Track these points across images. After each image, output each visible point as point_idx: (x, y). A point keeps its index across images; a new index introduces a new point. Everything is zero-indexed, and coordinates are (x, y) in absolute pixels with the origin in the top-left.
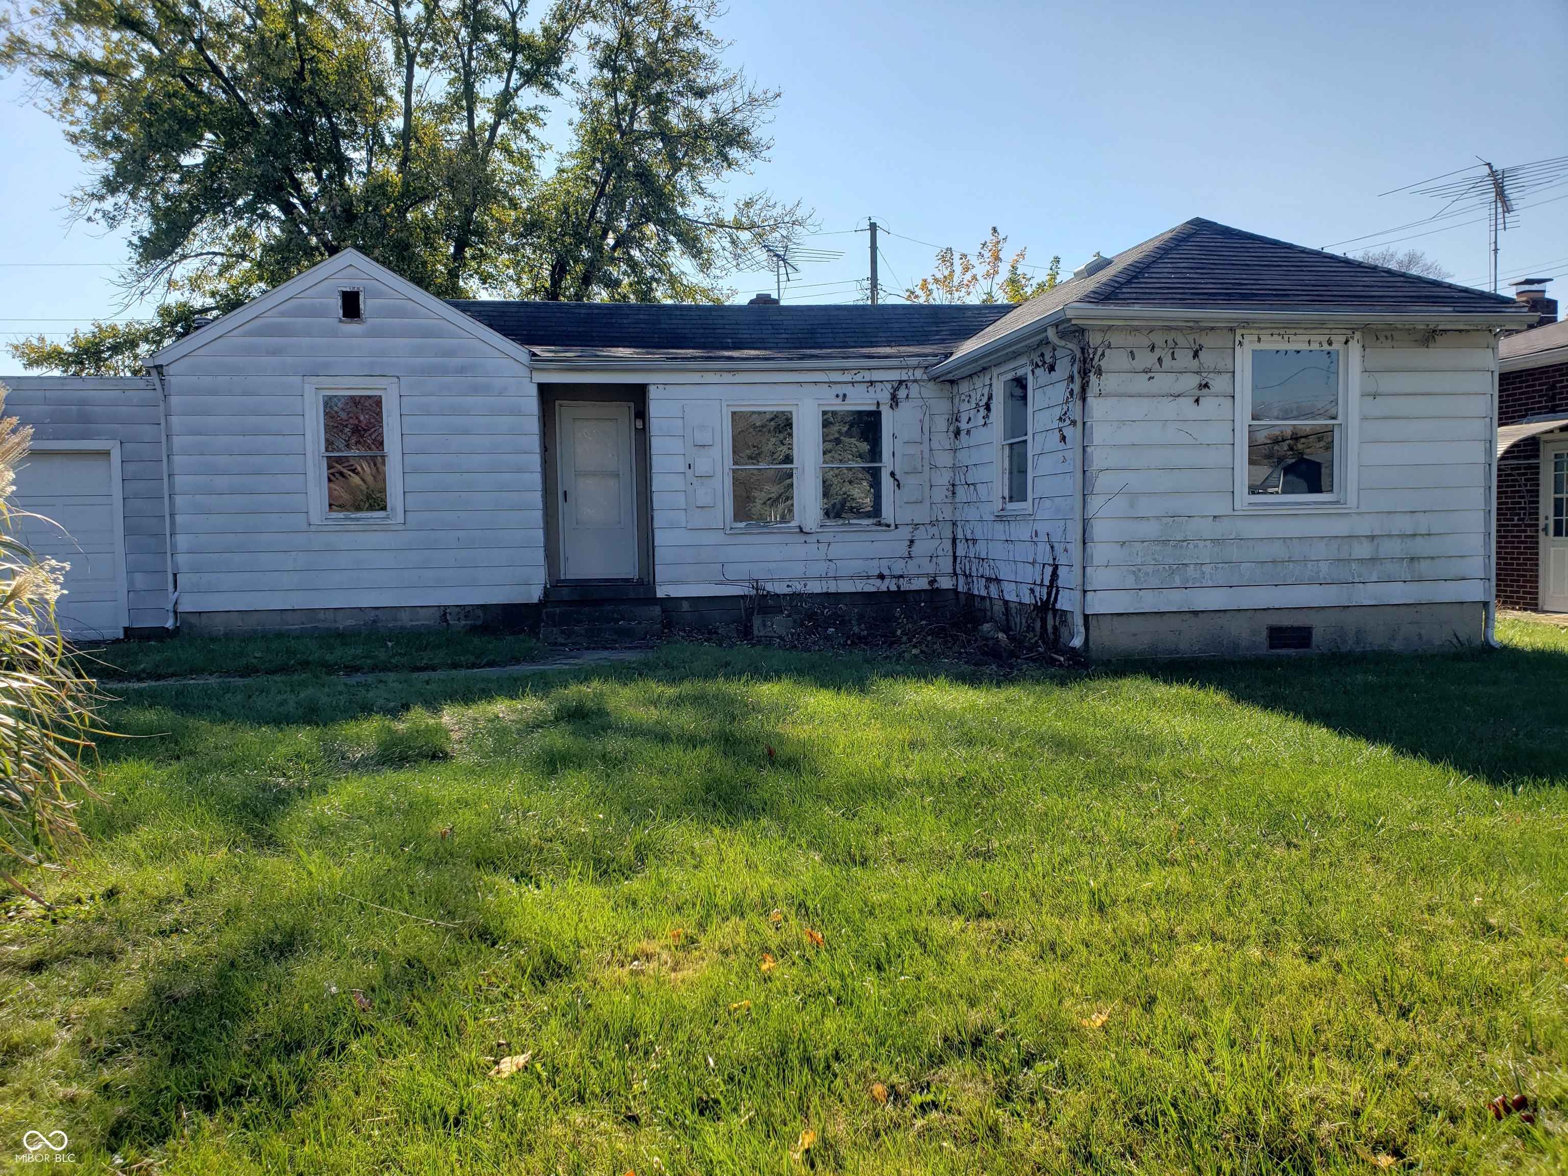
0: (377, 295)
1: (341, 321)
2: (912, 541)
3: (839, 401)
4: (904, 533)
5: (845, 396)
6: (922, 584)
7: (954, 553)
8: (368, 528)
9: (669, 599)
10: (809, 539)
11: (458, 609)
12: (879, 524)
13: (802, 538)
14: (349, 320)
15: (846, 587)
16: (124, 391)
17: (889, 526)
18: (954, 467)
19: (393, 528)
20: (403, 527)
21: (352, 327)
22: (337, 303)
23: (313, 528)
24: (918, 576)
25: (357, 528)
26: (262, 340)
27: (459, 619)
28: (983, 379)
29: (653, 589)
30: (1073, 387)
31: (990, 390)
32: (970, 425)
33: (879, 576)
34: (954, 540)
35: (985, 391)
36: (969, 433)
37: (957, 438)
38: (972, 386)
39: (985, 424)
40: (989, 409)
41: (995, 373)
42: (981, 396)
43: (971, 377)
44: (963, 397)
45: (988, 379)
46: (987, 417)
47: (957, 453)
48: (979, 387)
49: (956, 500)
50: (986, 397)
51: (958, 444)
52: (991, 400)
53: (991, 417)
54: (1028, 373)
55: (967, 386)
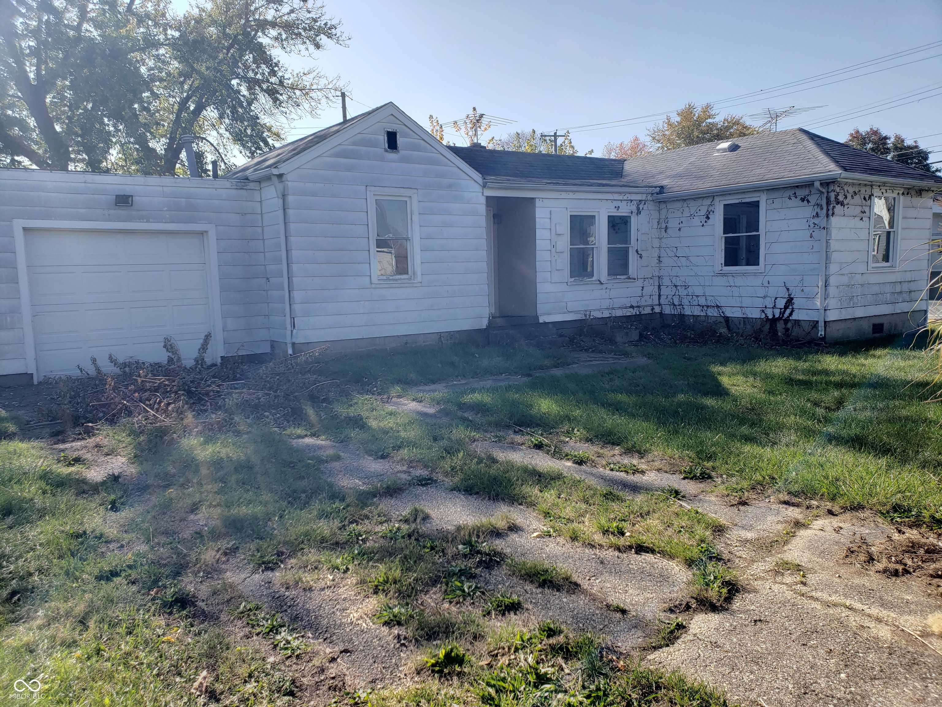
0: (405, 136)
1: (386, 151)
2: (643, 287)
3: (615, 210)
4: (640, 283)
5: (619, 207)
6: (648, 310)
7: (659, 293)
8: (403, 285)
9: (545, 323)
10: (604, 286)
11: (447, 334)
12: (629, 278)
13: (600, 286)
14: (391, 150)
15: (619, 313)
16: (216, 189)
17: (635, 279)
18: (660, 247)
19: (415, 285)
20: (419, 285)
21: (392, 156)
22: (383, 139)
23: (373, 286)
24: (647, 306)
25: (397, 285)
26: (342, 160)
27: (447, 340)
28: (700, 202)
29: (537, 318)
30: (818, 210)
31: (711, 208)
32: (681, 225)
33: (632, 307)
34: (659, 286)
35: (702, 208)
36: (680, 230)
37: (666, 232)
38: (685, 205)
39: (703, 225)
40: (708, 218)
41: (717, 199)
42: (698, 211)
43: (685, 200)
44: (673, 210)
45: (707, 202)
46: (706, 222)
47: (663, 240)
48: (693, 206)
49: (662, 265)
50: (704, 211)
51: (665, 235)
52: (711, 213)
53: (710, 222)
54: (759, 201)
55: (678, 205)
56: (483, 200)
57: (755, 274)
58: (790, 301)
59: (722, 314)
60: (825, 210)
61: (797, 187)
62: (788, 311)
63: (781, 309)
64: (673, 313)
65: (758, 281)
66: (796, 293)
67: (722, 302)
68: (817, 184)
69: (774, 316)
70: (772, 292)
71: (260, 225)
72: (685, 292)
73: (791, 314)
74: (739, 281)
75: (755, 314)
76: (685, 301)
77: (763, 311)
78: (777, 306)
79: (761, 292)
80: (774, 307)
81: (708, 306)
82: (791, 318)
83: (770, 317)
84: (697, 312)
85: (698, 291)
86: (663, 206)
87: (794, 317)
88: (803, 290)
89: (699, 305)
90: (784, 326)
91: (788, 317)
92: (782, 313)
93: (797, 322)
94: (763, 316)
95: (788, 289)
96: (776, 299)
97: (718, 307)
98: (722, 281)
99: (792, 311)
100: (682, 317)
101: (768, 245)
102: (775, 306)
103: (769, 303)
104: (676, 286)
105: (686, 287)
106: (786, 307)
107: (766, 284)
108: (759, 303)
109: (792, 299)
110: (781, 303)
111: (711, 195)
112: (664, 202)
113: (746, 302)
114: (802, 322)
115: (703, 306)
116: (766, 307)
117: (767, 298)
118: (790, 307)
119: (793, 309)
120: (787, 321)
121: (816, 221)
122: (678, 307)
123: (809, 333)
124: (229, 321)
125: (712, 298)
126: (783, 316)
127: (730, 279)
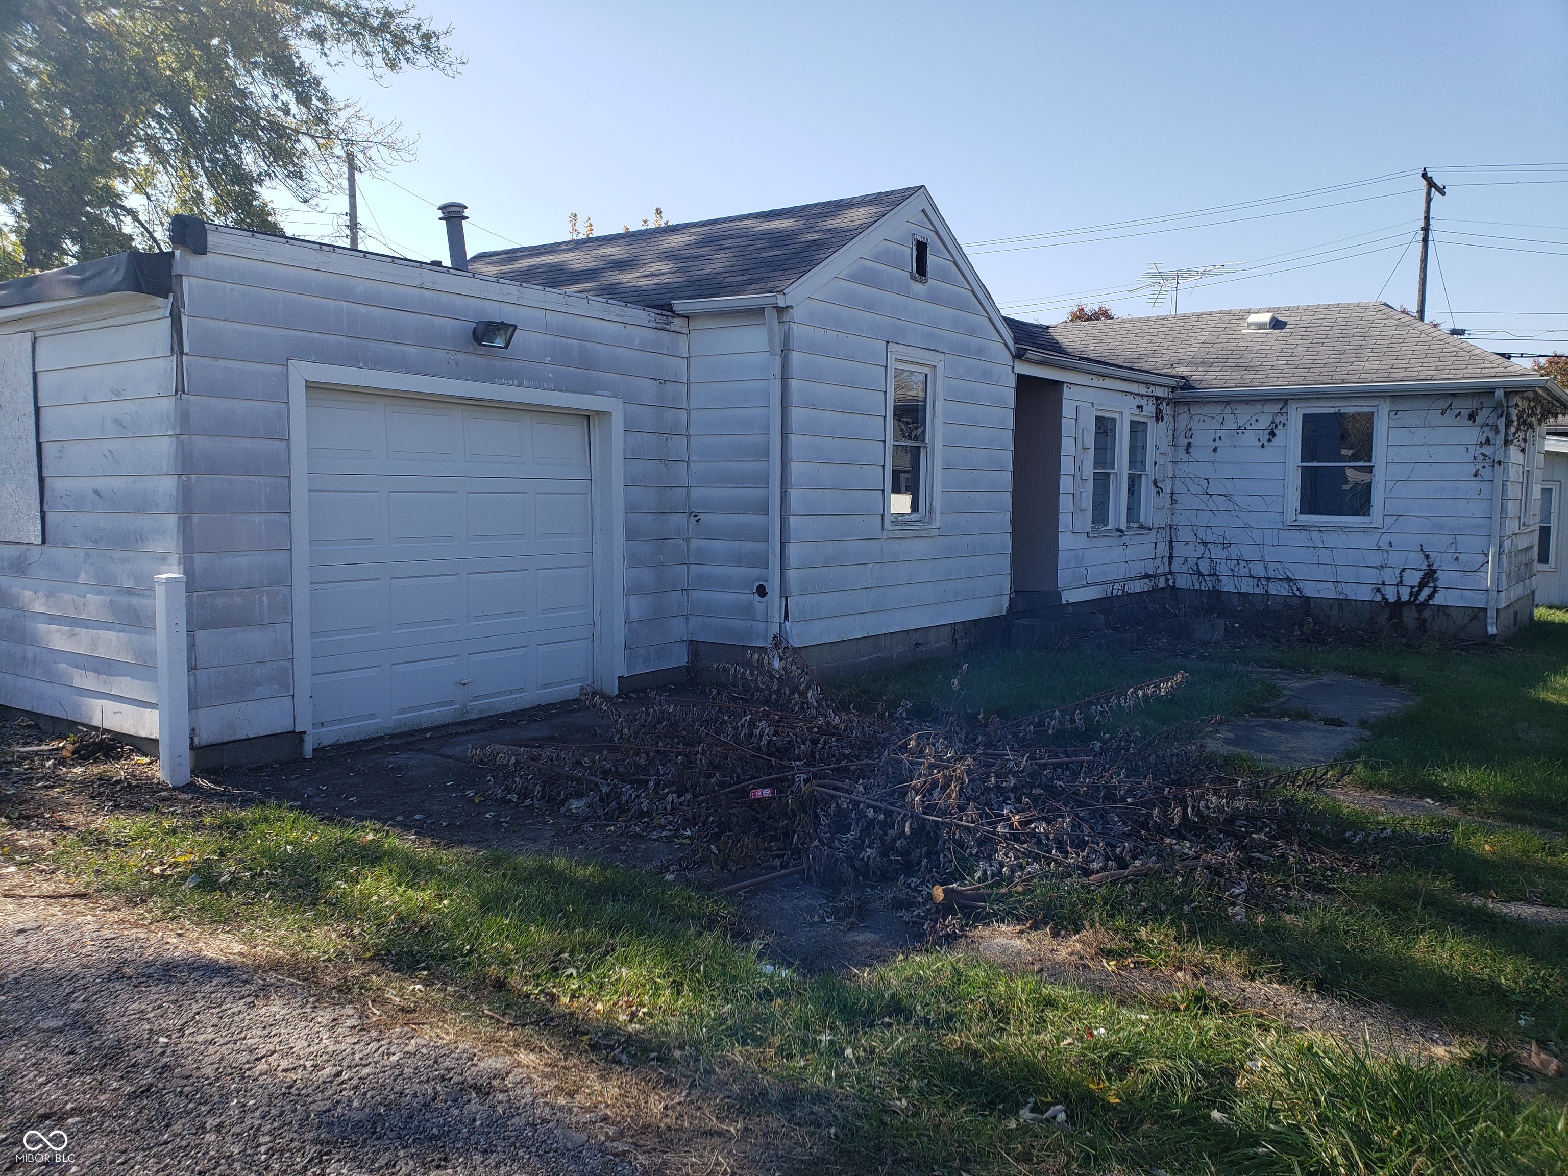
0: (936, 252)
1: (914, 279)
2: (1156, 543)
3: (1137, 412)
4: (1152, 536)
5: (1141, 407)
6: (1162, 583)
7: (1171, 554)
8: (918, 533)
9: (1066, 605)
10: (1122, 541)
11: (962, 626)
12: (1140, 527)
13: (1119, 541)
14: (919, 277)
16: (625, 325)
17: (1150, 529)
18: (1173, 478)
19: (932, 533)
20: (937, 533)
21: (918, 287)
23: (885, 535)
24: (1160, 575)
26: (861, 289)
27: (962, 636)
28: (1258, 407)
29: (1059, 595)
30: (1491, 435)
31: (1282, 419)
32: (1218, 443)
33: (1147, 576)
34: (1171, 542)
35: (1261, 418)
36: (1215, 450)
37: (1188, 453)
38: (1228, 410)
39: (1263, 446)
40: (1273, 434)
41: (1293, 406)
42: (1253, 421)
43: (1228, 403)
44: (1202, 418)
45: (1275, 408)
46: (1269, 440)
47: (1180, 466)
48: (1244, 415)
49: (1176, 506)
50: (1265, 422)
51: (1185, 457)
52: (1280, 427)
53: (1276, 441)
54: (1373, 414)
55: (1216, 409)
56: (1012, 382)
57: (1365, 530)
58: (1430, 575)
59: (1298, 593)
60: (1502, 435)
61: (1454, 395)
62: (1426, 592)
63: (1412, 587)
64: (1197, 587)
65: (1370, 541)
66: (1442, 562)
67: (1298, 573)
68: (1499, 394)
69: (1399, 598)
70: (1396, 559)
71: (685, 406)
72: (1223, 554)
73: (1431, 596)
74: (1332, 539)
75: (1365, 594)
76: (1223, 569)
77: (1378, 590)
78: (1405, 582)
79: (1376, 559)
80: (1400, 584)
81: (1268, 579)
82: (1431, 602)
83: (1392, 599)
84: (1247, 586)
85: (1249, 553)
86: (1182, 409)
87: (1438, 600)
88: (1457, 559)
89: (1251, 576)
90: (1416, 615)
91: (1426, 600)
92: (1415, 594)
93: (1443, 609)
94: (1378, 598)
95: (1427, 557)
96: (1403, 570)
97: (1288, 580)
98: (1300, 538)
99: (1435, 591)
100: (1216, 595)
101: (1390, 485)
102: (1401, 582)
103: (1390, 576)
104: (1205, 543)
105: (1226, 545)
106: (1422, 585)
107: (1385, 546)
108: (1372, 576)
109: (1435, 572)
110: (1414, 578)
111: (1284, 399)
112: (1186, 403)
113: (1345, 574)
114: (1451, 609)
115: (1259, 579)
116: (1383, 583)
117: (1386, 570)
118: (1431, 585)
119: (1435, 587)
120: (1424, 605)
121: (1487, 450)
122: (1207, 578)
123: (1465, 627)
124: (633, 600)
125: (1279, 566)
126: (1416, 599)
127: (1315, 535)
